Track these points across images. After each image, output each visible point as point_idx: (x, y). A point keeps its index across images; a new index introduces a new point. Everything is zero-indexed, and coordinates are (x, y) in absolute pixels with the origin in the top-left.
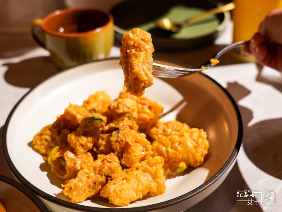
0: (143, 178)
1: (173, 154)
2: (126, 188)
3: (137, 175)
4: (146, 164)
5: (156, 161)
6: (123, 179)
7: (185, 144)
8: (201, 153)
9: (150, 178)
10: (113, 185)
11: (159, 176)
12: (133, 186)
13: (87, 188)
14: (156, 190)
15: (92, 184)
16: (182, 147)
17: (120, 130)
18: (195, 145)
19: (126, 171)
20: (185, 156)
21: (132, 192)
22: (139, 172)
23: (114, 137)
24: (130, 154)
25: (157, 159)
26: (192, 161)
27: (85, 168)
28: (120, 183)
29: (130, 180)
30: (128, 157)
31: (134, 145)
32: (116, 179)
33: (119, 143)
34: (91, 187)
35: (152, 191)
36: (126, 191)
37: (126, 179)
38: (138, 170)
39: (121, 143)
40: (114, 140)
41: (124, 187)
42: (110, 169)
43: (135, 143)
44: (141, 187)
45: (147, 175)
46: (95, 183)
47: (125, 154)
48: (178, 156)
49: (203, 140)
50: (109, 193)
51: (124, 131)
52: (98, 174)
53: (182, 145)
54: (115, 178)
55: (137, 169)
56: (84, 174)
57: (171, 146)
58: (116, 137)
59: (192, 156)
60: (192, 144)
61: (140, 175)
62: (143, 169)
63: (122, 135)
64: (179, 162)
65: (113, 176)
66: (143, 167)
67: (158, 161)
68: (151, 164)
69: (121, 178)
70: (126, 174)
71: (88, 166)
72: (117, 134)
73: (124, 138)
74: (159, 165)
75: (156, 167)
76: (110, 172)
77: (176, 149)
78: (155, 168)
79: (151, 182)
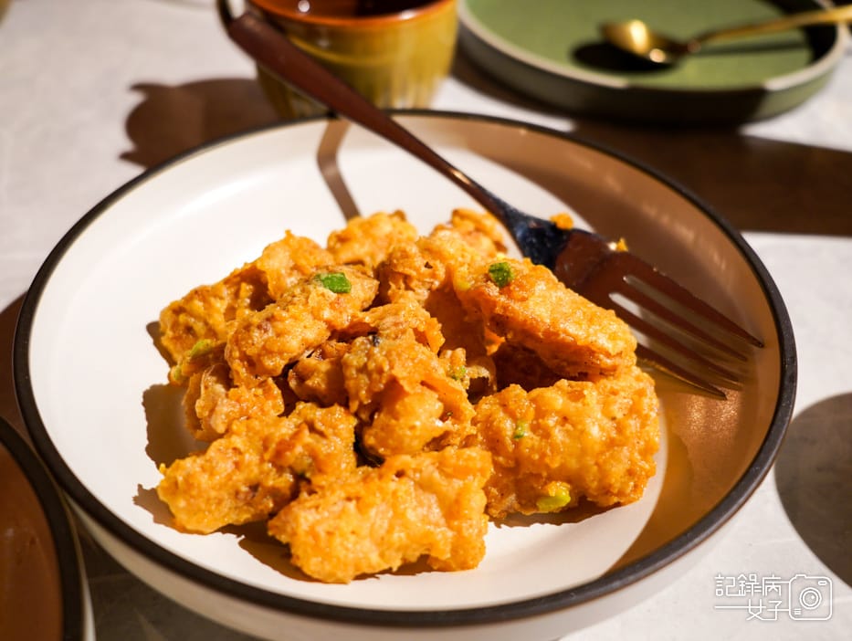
0: (414, 509)
1: (532, 449)
2: (350, 529)
3: (394, 493)
4: (433, 464)
5: (465, 464)
6: (349, 499)
7: (580, 427)
8: (627, 466)
9: (436, 512)
10: (313, 511)
11: (467, 512)
12: (376, 526)
13: (226, 497)
14: (449, 556)
15: (244, 489)
16: (567, 431)
17: (380, 335)
18: (614, 434)
19: (363, 473)
20: (573, 464)
21: (367, 544)
22: (406, 486)
23: (356, 355)
24: (397, 419)
25: (470, 458)
26: (593, 485)
27: (238, 434)
28: (336, 509)
29: (370, 506)
30: (388, 425)
31: (416, 394)
32: (328, 493)
33: (369, 375)
34: (242, 496)
35: (433, 554)
36: (347, 539)
37: (358, 499)
38: (404, 480)
39: (375, 376)
40: (355, 363)
41: (345, 526)
42: (314, 456)
43: (420, 386)
44: (398, 536)
45: (429, 500)
46: (254, 487)
47: (382, 415)
48: (547, 460)
49: (643, 426)
50: (294, 534)
51: (391, 342)
52: (269, 461)
53: (568, 426)
54: (322, 488)
55: (400, 474)
56: (230, 451)
57: (535, 422)
58: (363, 354)
59: (595, 468)
60: (602, 429)
61: (404, 496)
62: (421, 477)
63: (384, 353)
64: (550, 478)
65: (318, 480)
66: (421, 471)
67: (471, 464)
68: (449, 470)
69: (343, 495)
70: (362, 484)
71: (249, 429)
72: (369, 346)
73: (387, 363)
74: (475, 476)
75: (461, 483)
76: (310, 465)
77: (546, 435)
78: (457, 483)
79: (437, 525)
